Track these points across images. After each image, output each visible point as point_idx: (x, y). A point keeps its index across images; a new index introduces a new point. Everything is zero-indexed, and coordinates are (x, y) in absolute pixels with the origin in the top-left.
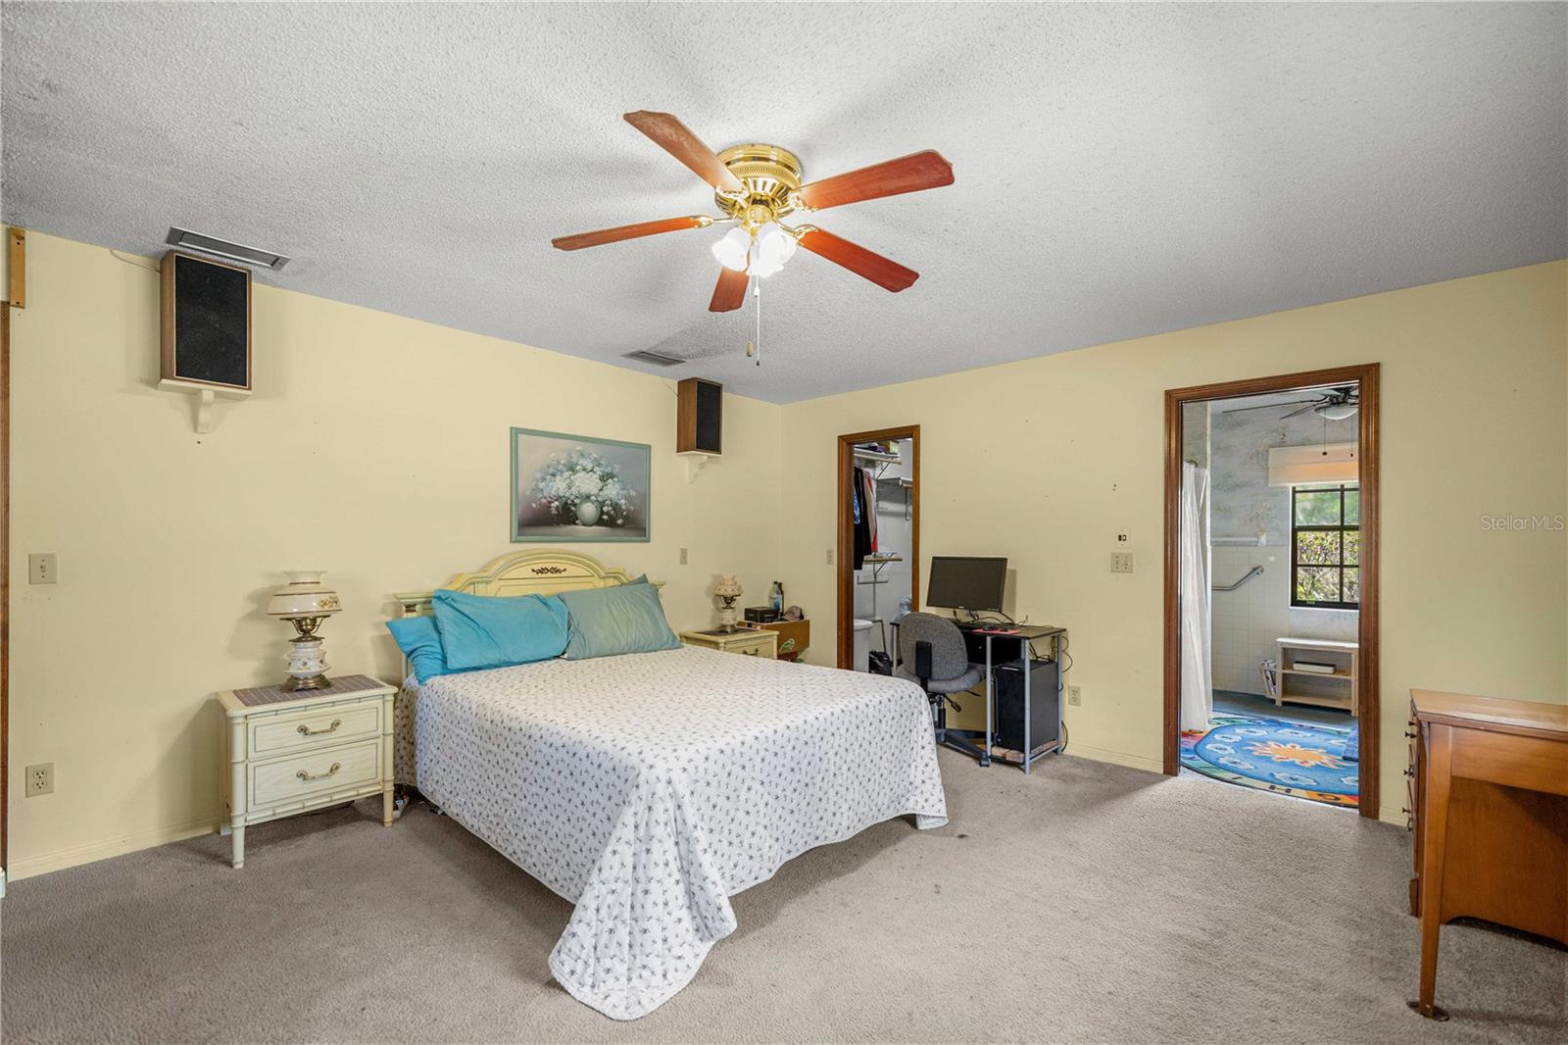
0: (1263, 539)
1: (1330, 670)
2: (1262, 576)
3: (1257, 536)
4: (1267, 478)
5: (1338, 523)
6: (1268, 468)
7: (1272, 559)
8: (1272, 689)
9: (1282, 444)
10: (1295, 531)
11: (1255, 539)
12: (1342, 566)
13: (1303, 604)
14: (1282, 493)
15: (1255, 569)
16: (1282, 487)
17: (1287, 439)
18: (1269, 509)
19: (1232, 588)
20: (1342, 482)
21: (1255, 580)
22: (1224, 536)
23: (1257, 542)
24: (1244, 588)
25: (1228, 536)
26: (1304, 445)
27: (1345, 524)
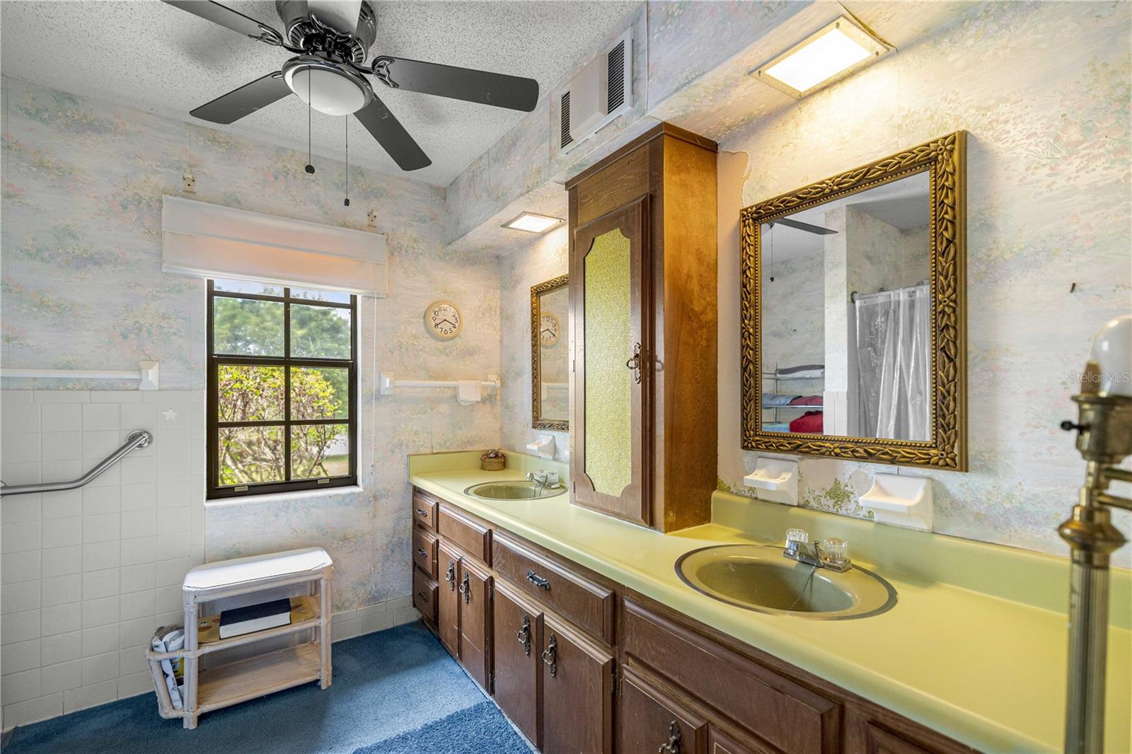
0: (152, 376)
1: (284, 618)
2: (149, 450)
3: (139, 370)
4: (160, 255)
5: (282, 354)
6: (160, 235)
7: (170, 414)
8: (176, 696)
9: (189, 193)
10: (213, 363)
11: (135, 376)
12: (287, 423)
13: (230, 492)
14: (190, 288)
15: (133, 438)
16: (190, 277)
17: (197, 187)
18: (164, 317)
19: (79, 483)
20: (287, 284)
21: (135, 461)
22: (56, 367)
23: (139, 381)
24: (110, 477)
25: (67, 366)
26: (227, 204)
27: (292, 355)
